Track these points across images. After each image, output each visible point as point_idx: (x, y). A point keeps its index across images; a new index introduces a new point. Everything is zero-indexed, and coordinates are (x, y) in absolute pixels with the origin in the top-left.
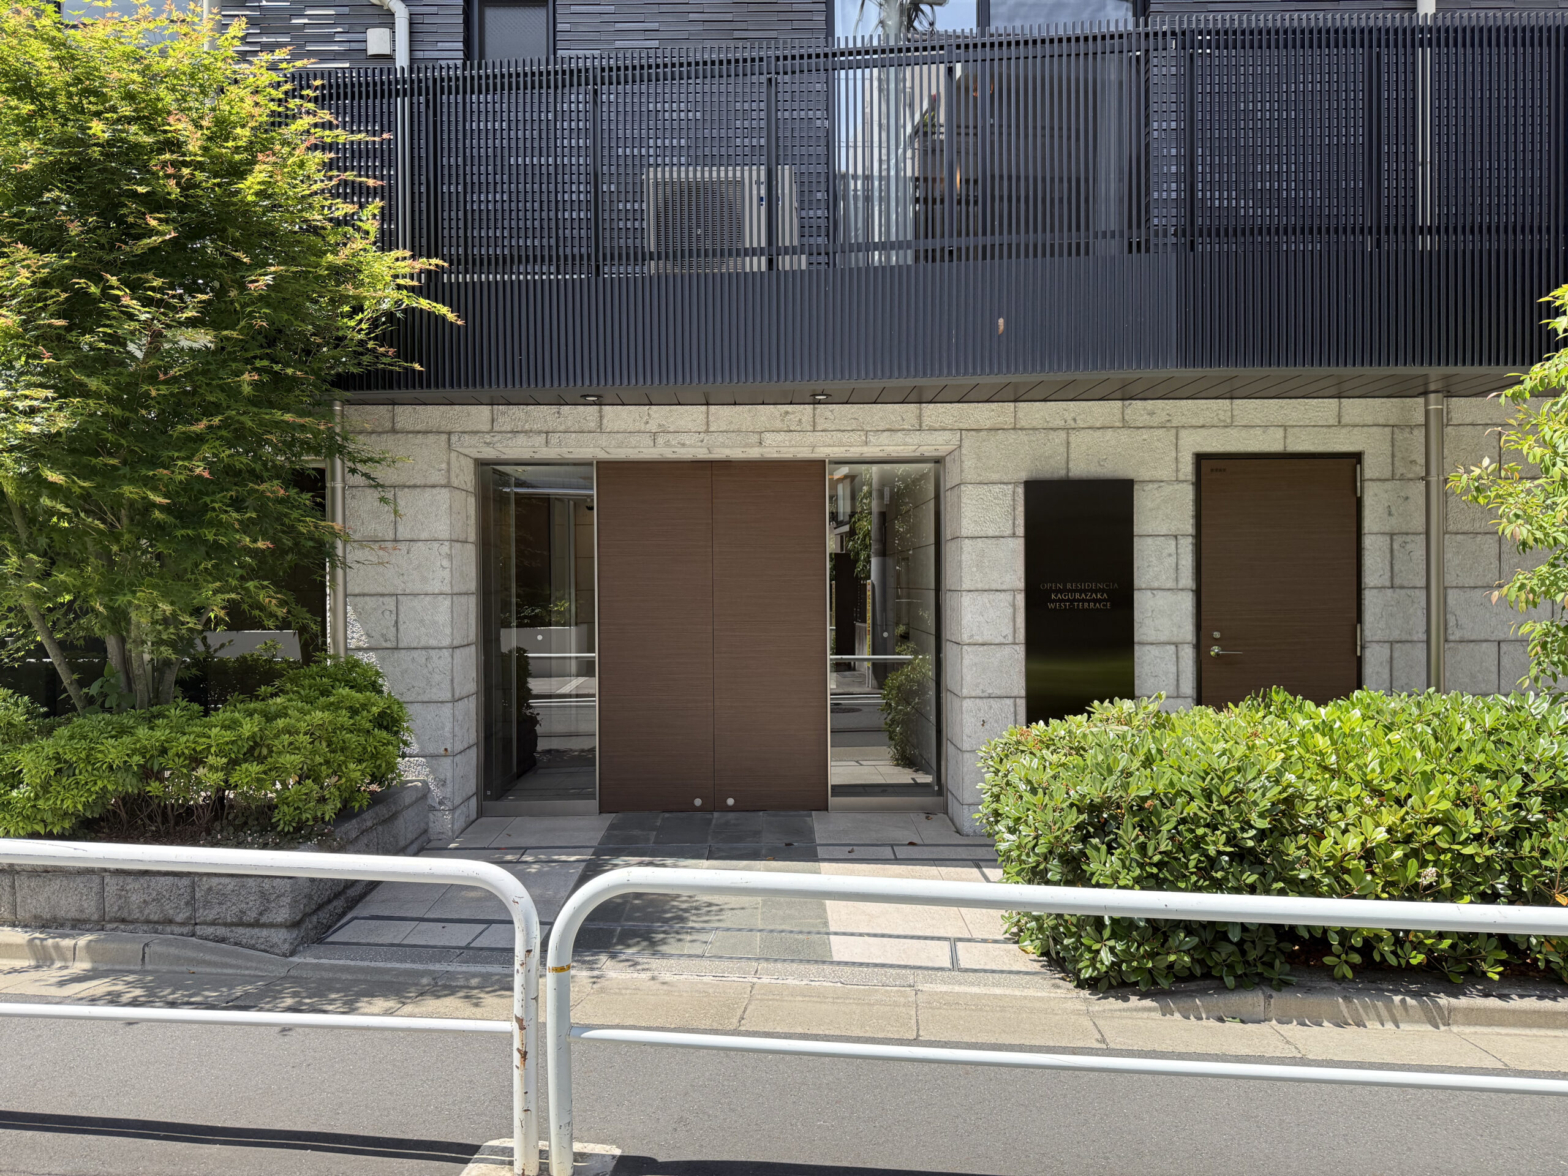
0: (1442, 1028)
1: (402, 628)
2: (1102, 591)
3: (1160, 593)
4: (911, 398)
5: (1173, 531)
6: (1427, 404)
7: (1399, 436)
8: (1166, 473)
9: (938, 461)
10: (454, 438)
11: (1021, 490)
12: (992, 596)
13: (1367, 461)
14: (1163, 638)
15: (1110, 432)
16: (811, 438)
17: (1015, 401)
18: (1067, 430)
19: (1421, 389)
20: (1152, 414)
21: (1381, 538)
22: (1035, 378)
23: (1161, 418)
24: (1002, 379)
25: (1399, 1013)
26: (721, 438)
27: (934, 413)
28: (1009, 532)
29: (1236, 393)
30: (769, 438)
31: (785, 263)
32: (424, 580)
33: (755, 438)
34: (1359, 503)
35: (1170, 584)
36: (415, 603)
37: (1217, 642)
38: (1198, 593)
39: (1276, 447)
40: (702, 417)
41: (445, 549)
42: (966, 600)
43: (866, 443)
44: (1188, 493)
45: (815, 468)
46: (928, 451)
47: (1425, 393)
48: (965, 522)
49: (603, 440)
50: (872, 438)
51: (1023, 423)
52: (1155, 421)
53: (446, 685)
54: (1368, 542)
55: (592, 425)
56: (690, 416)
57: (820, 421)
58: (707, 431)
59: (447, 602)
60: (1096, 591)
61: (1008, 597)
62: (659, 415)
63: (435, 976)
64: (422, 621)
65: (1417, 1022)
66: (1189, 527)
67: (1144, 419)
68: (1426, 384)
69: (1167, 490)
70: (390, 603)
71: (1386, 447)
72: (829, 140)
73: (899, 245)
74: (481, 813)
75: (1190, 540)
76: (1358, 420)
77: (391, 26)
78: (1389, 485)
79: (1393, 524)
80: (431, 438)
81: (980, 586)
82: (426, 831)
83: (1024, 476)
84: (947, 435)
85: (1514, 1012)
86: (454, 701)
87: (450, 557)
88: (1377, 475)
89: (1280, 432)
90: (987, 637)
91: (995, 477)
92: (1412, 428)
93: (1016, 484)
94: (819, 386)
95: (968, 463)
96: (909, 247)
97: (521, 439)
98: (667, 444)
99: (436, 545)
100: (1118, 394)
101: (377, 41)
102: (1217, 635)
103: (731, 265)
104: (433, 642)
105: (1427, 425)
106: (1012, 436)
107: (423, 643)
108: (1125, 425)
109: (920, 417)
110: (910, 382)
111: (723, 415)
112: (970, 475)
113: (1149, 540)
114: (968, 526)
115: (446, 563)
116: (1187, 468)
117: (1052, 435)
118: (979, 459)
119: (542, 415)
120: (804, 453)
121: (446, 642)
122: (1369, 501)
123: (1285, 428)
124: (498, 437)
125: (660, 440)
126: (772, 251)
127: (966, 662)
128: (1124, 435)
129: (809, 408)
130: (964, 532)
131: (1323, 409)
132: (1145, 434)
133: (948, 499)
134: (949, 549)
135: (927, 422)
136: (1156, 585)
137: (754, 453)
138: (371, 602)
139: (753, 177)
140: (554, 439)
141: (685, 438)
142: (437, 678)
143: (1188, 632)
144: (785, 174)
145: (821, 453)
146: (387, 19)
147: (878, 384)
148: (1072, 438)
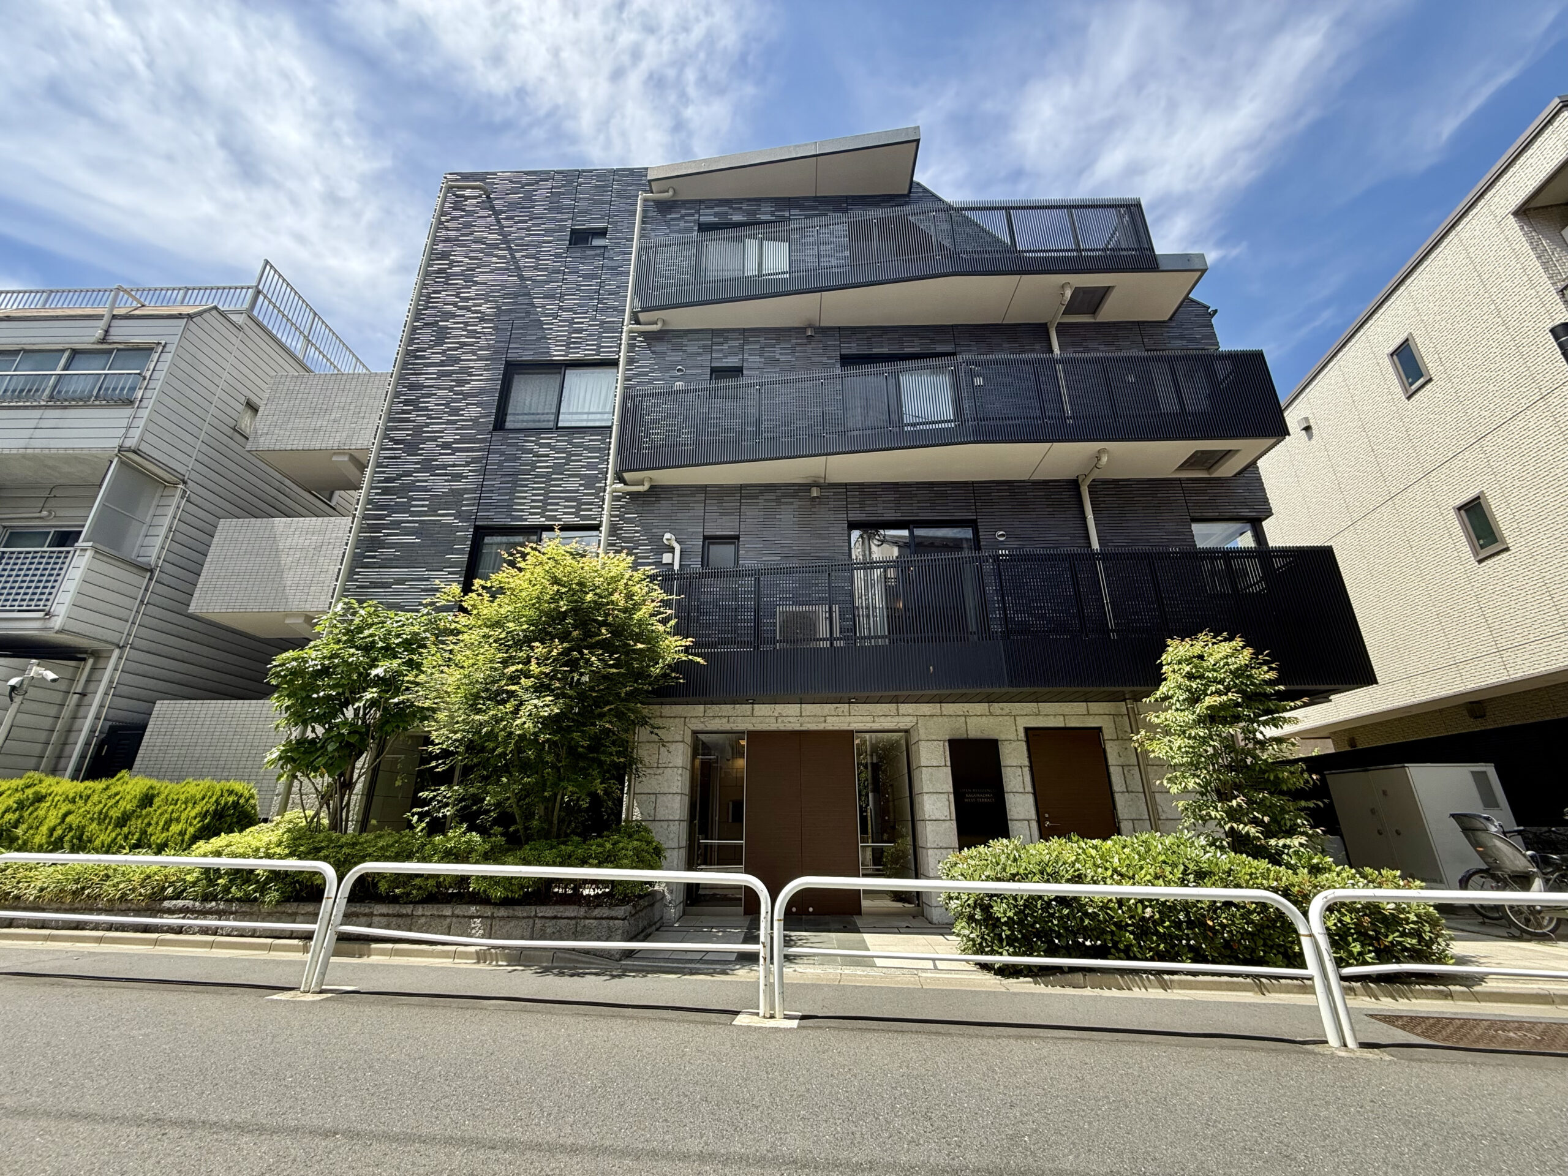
0: (1169, 991)
1: (657, 810)
2: (990, 793)
3: (1016, 795)
4: (894, 700)
5: (1019, 764)
6: (1126, 705)
7: (1117, 720)
8: (1012, 737)
9: (907, 731)
10: (687, 720)
11: (947, 744)
12: (937, 795)
13: (1105, 731)
14: (1021, 818)
15: (984, 717)
16: (848, 719)
17: (940, 703)
18: (965, 716)
19: (1122, 698)
20: (1002, 709)
21: (1117, 768)
22: (948, 692)
23: (1007, 711)
24: (935, 692)
25: (1146, 983)
26: (807, 719)
27: (905, 708)
28: (943, 764)
29: (1039, 699)
30: (829, 719)
31: (837, 644)
32: (669, 787)
33: (823, 719)
34: (1104, 751)
35: (1021, 790)
36: (664, 798)
37: (1047, 819)
38: (1035, 794)
39: (1062, 725)
40: (799, 709)
41: (680, 771)
42: (926, 797)
43: (874, 722)
44: (1023, 746)
45: (849, 735)
46: (902, 726)
47: (1124, 700)
48: (922, 759)
49: (754, 720)
50: (876, 719)
51: (945, 713)
52: (1004, 713)
53: (676, 840)
54: (1112, 769)
55: (749, 713)
56: (792, 709)
57: (852, 711)
58: (801, 716)
59: (679, 798)
60: (987, 793)
61: (946, 796)
62: (779, 708)
63: (690, 969)
64: (667, 807)
65: (1156, 988)
66: (1027, 763)
67: (999, 712)
68: (1124, 695)
69: (1014, 744)
70: (653, 797)
71: (1112, 725)
72: (852, 594)
73: (882, 637)
74: (684, 914)
75: (1028, 768)
76: (1097, 712)
77: (673, 553)
78: (1116, 742)
79: (1121, 761)
80: (677, 720)
81: (931, 791)
82: (662, 918)
83: (947, 737)
84: (911, 718)
85: (1201, 982)
86: (679, 848)
87: (681, 775)
88: (1110, 738)
89: (1062, 718)
90: (937, 817)
91: (934, 738)
92: (1122, 716)
93: (944, 741)
94: (852, 695)
95: (922, 731)
96: (886, 637)
97: (717, 720)
98: (783, 722)
99: (676, 769)
100: (986, 700)
101: (667, 558)
102: (1047, 816)
103: (813, 645)
104: (671, 818)
105: (1128, 715)
106: (940, 718)
107: (666, 818)
108: (991, 714)
109: (898, 710)
110: (894, 693)
111: (809, 709)
112: (923, 736)
113: (1009, 768)
114: (924, 762)
115: (679, 778)
116: (1022, 735)
117: (958, 718)
118: (926, 729)
119: (727, 709)
120: (845, 727)
121: (677, 818)
122: (1108, 750)
123: (1064, 716)
124: (707, 719)
125: (779, 720)
126: (832, 639)
127: (928, 829)
128: (991, 719)
129: (847, 705)
130: (922, 764)
131: (1080, 707)
132: (1001, 718)
133: (914, 748)
134: (915, 774)
135: (901, 712)
136: (1014, 790)
137: (821, 727)
138: (644, 797)
139: (822, 611)
140: (732, 719)
141: (790, 719)
142: (672, 836)
143: (1033, 815)
144: (836, 608)
145: (854, 726)
146: (671, 550)
147: (880, 694)
148: (968, 720)
